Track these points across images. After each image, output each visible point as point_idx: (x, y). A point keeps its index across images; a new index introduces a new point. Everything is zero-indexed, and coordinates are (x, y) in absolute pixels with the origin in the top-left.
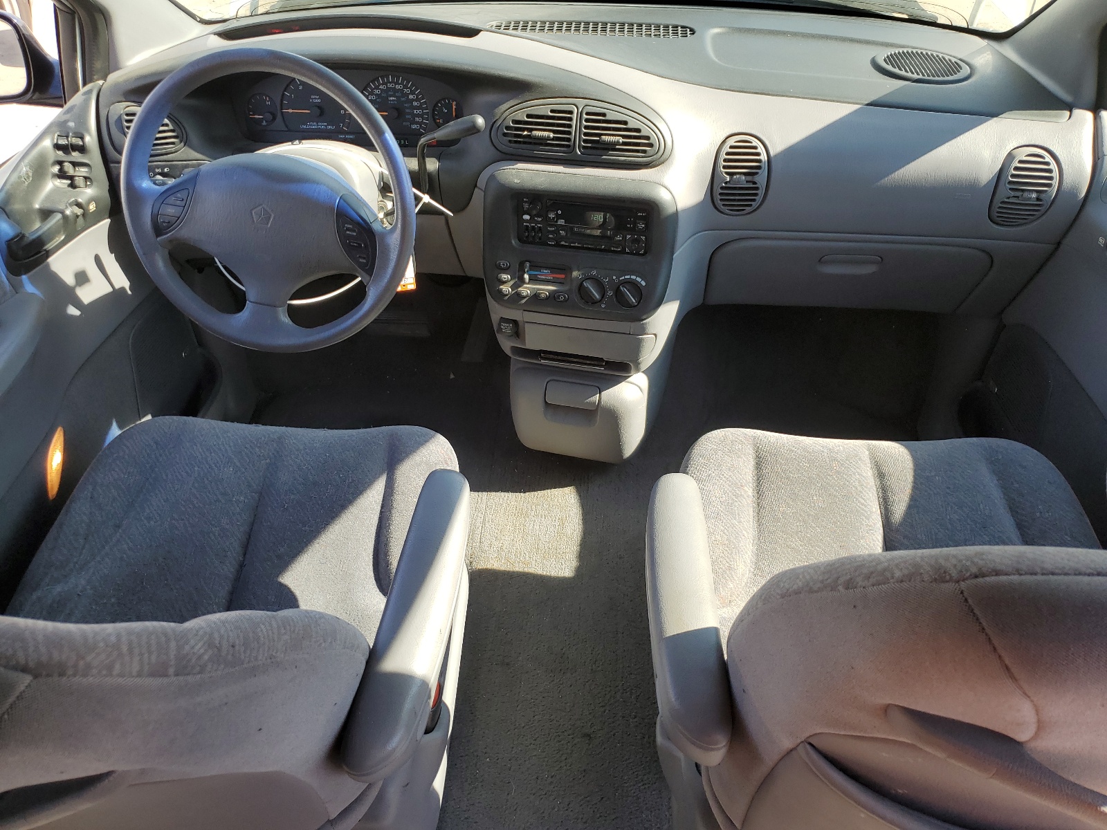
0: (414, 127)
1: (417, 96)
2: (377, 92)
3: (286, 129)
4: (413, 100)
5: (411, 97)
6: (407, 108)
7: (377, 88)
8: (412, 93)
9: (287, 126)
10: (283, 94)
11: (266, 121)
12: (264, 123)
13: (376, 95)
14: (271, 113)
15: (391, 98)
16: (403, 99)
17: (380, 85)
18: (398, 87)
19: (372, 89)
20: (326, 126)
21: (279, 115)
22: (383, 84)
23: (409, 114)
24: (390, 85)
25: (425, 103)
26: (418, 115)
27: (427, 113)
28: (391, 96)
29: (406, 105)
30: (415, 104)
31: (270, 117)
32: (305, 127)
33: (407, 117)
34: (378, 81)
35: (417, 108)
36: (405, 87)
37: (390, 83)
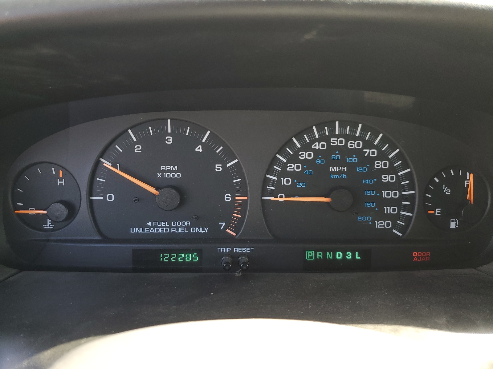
0: (380, 225)
1: (392, 162)
2: (305, 155)
3: (98, 238)
4: (383, 171)
5: (379, 165)
6: (369, 187)
7: (306, 147)
8: (382, 156)
9: (100, 232)
10: (98, 163)
11: (53, 222)
12: (49, 225)
13: (304, 162)
14: (66, 204)
15: (336, 169)
16: (359, 169)
17: (313, 140)
18: (353, 145)
19: (284, 166)
20: (188, 228)
21: (84, 208)
22: (319, 140)
23: (370, 199)
24: (336, 142)
25: (408, 176)
26: (391, 202)
27: (411, 198)
28: (336, 163)
29: (367, 181)
30: (386, 178)
31: (61, 210)
32: (141, 231)
33: (368, 205)
34: (310, 132)
35: (389, 186)
36: (369, 145)
37: (338, 136)
